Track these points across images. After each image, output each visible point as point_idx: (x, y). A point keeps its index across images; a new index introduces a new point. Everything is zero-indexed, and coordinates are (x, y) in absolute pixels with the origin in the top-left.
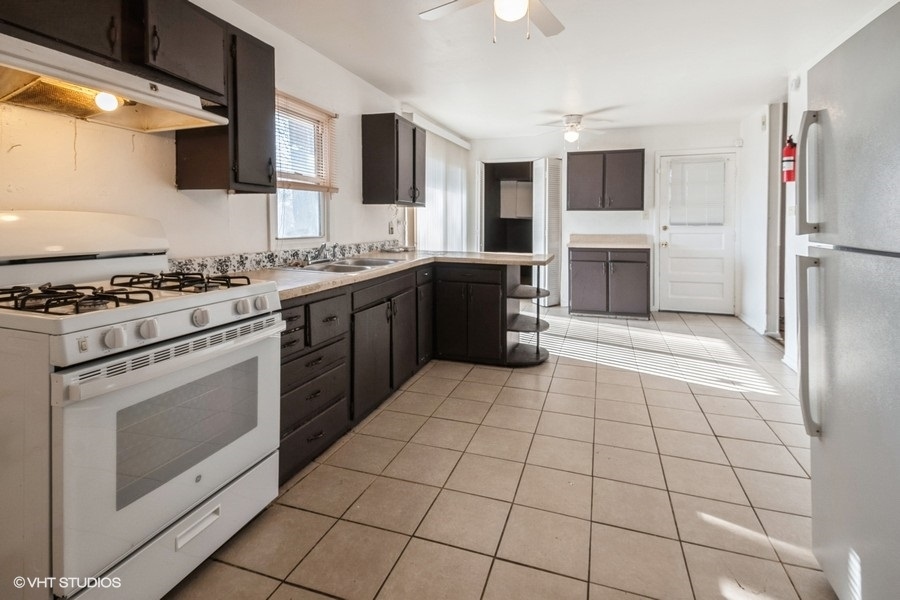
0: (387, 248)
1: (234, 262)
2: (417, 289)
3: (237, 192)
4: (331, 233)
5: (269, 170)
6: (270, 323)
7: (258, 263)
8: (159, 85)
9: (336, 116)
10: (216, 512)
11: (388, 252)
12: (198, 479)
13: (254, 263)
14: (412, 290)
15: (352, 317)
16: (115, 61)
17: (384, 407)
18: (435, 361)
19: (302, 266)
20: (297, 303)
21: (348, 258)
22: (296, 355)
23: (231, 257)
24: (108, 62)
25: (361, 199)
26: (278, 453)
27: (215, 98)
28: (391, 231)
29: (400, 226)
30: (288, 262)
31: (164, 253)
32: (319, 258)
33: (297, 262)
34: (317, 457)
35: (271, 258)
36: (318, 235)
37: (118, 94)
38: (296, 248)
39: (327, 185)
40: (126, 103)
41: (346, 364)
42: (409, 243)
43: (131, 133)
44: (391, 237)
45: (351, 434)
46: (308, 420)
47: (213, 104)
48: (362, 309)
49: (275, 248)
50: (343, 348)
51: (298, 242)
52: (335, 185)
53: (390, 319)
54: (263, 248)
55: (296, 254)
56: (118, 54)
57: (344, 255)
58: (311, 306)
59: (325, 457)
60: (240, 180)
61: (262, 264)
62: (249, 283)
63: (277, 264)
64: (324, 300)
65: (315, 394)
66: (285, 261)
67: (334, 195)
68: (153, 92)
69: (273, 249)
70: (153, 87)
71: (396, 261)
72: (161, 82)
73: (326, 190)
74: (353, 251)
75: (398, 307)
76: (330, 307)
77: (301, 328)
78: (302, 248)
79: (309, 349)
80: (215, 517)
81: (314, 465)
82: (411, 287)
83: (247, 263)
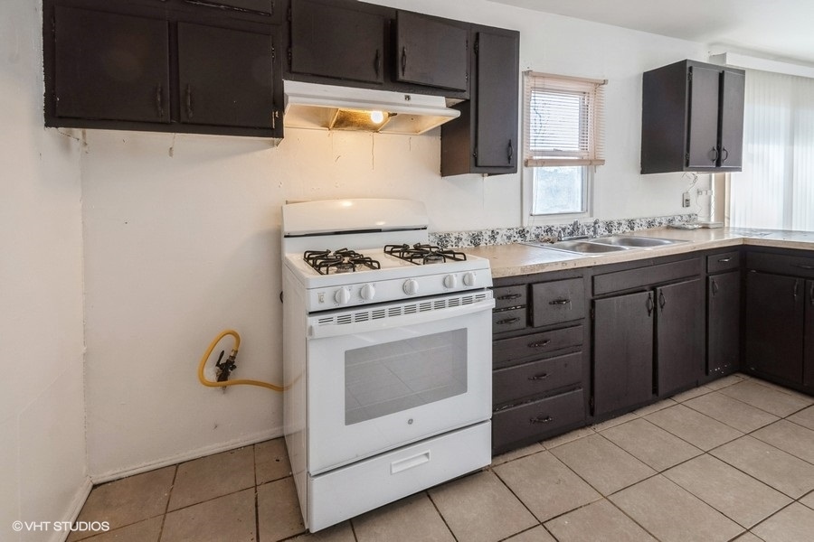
0: (677, 223)
1: (486, 237)
2: (707, 279)
3: (489, 175)
4: (595, 210)
5: (508, 152)
6: (480, 298)
7: (509, 238)
8: (412, 95)
9: (605, 82)
10: (427, 455)
11: (677, 228)
12: (410, 422)
13: (505, 237)
14: (701, 280)
15: (593, 303)
16: (380, 84)
17: (643, 413)
18: (742, 376)
19: (552, 243)
20: (519, 281)
21: (615, 235)
22: (514, 334)
23: (484, 232)
24: (376, 86)
25: (640, 169)
26: (490, 423)
27: (459, 94)
28: (686, 203)
29: (703, 198)
30: (540, 237)
31: (425, 228)
32: (574, 235)
33: (549, 237)
34: (545, 440)
35: (522, 233)
36: (579, 210)
37: (384, 110)
38: (550, 224)
39: (591, 157)
40: (390, 115)
41: (583, 353)
42: (716, 218)
43: (408, 137)
44: (687, 211)
45: (590, 431)
46: (532, 400)
47: (461, 101)
48: (605, 296)
49: (529, 224)
50: (581, 334)
51: (556, 217)
52: (602, 157)
53: (654, 311)
54: (516, 224)
55: (549, 230)
56: (381, 80)
57: (610, 231)
58: (534, 286)
59: (553, 444)
60: (480, 164)
61: (512, 239)
62: (465, 259)
63: (528, 239)
64: (552, 281)
65: (540, 376)
66: (537, 236)
67: (600, 169)
68: (407, 102)
69: (525, 225)
70: (408, 98)
71: (673, 241)
72: (414, 92)
73: (591, 163)
74: (624, 227)
75: (667, 299)
76: (560, 289)
77: (522, 307)
78: (557, 224)
79: (530, 330)
80: (425, 460)
81: (538, 447)
82: (697, 275)
83: (498, 237)
